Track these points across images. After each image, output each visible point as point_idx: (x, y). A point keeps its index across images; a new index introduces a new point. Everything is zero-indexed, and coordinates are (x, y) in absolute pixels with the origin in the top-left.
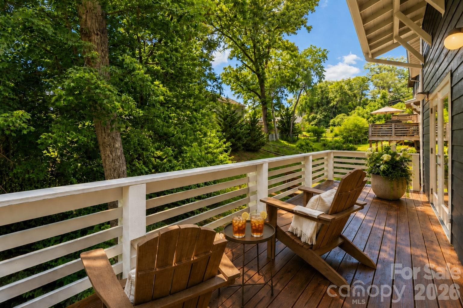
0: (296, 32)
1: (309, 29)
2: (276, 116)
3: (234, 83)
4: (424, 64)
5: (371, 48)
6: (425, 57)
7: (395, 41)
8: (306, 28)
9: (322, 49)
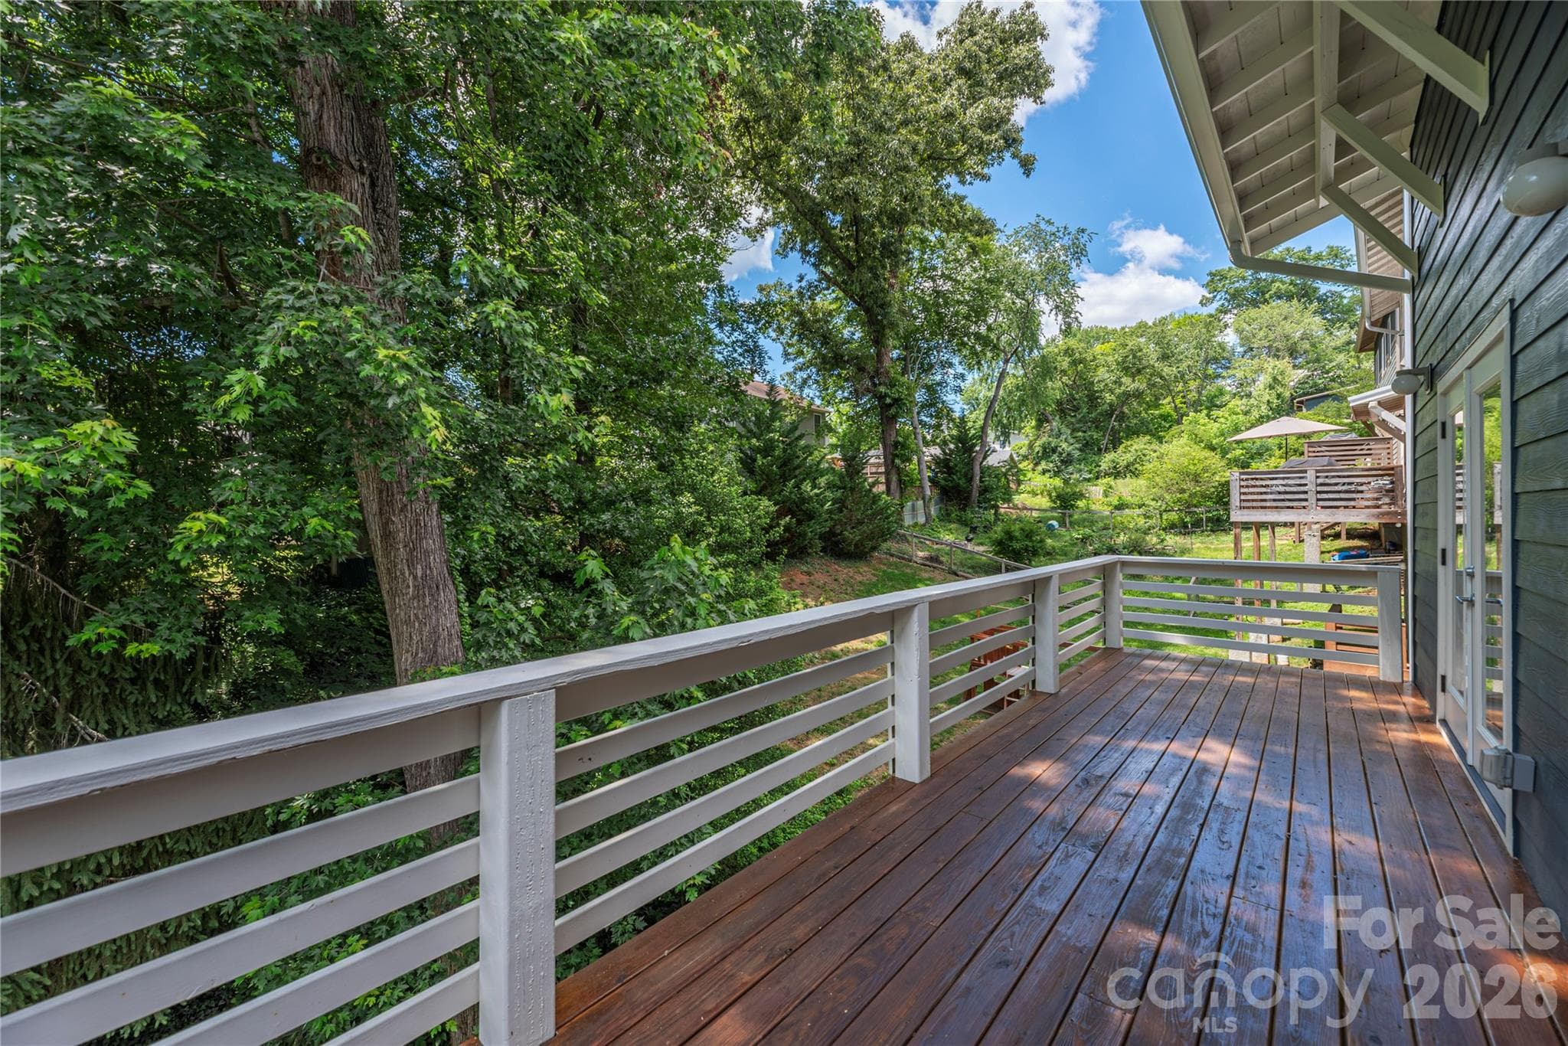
0: (987, 171)
1: (1027, 165)
2: (927, 444)
3: (791, 337)
4: (1416, 276)
5: (1249, 221)
6: (1422, 254)
7: (1323, 202)
8: (1016, 161)
9: (1073, 229)
